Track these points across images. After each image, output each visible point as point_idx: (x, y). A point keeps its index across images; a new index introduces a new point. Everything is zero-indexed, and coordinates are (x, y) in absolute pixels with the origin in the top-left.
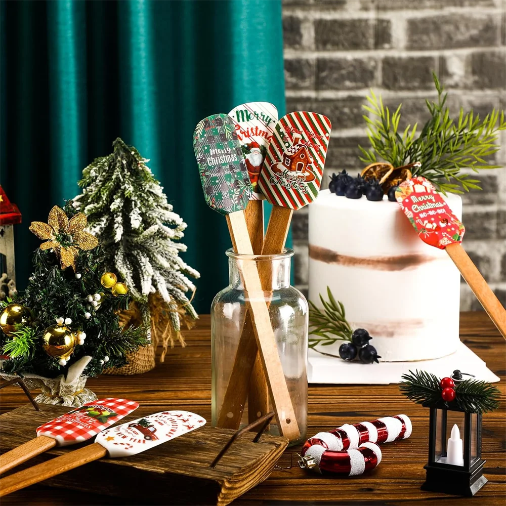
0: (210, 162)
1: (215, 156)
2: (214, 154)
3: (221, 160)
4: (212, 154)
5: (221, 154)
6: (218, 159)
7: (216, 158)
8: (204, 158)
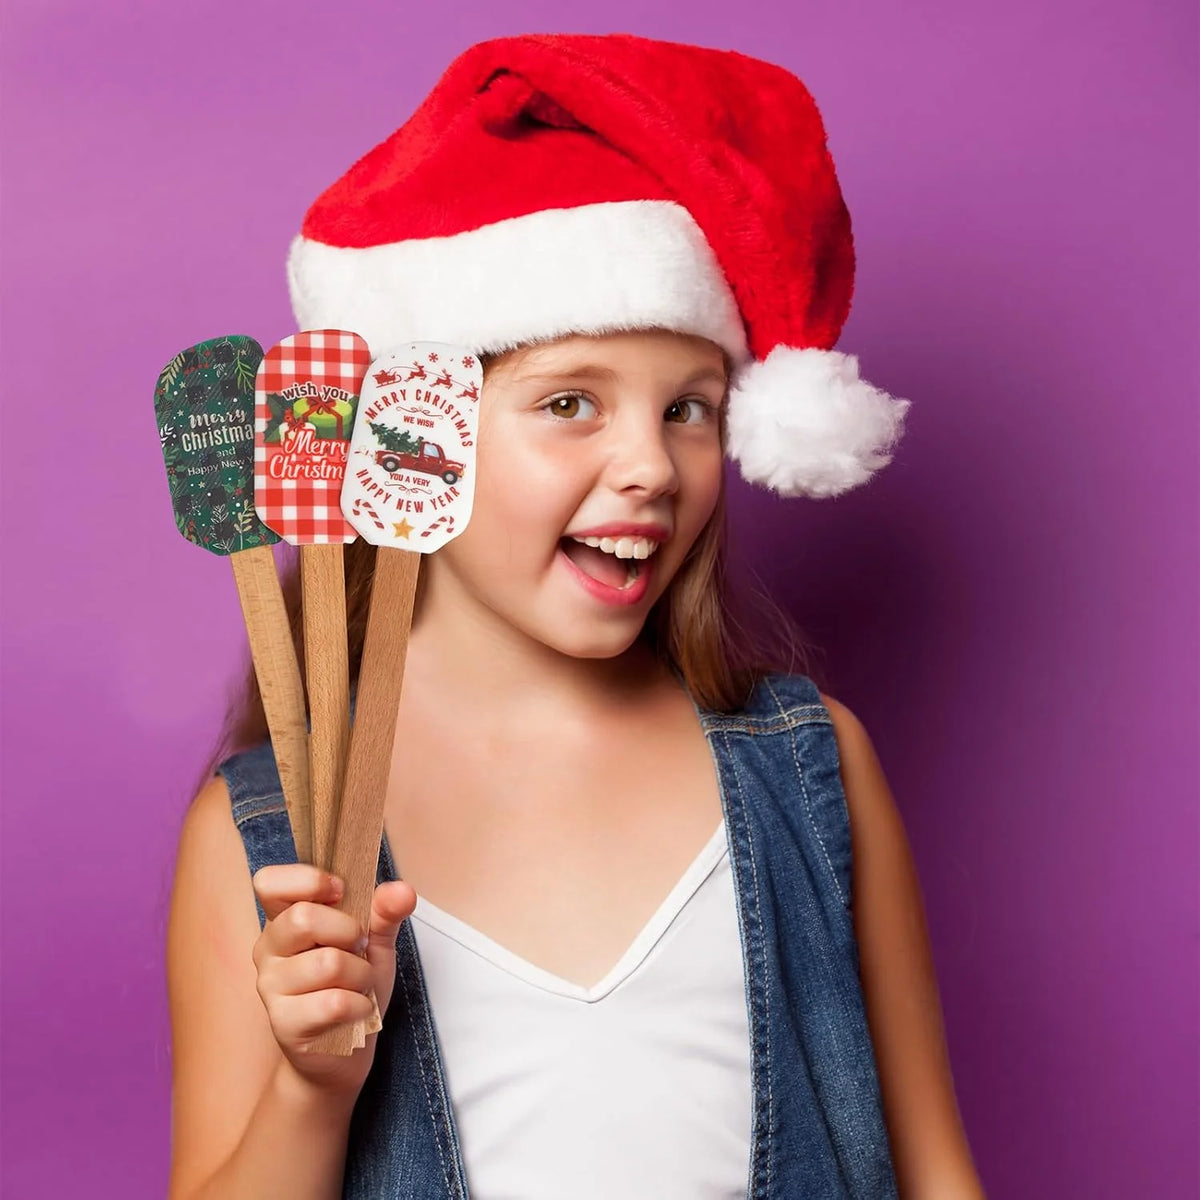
0: (187, 442)
1: (199, 430)
2: (200, 424)
3: (215, 439)
4: (193, 426)
5: (219, 426)
6: (207, 436)
7: (204, 435)
8: (174, 436)
